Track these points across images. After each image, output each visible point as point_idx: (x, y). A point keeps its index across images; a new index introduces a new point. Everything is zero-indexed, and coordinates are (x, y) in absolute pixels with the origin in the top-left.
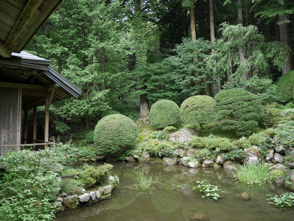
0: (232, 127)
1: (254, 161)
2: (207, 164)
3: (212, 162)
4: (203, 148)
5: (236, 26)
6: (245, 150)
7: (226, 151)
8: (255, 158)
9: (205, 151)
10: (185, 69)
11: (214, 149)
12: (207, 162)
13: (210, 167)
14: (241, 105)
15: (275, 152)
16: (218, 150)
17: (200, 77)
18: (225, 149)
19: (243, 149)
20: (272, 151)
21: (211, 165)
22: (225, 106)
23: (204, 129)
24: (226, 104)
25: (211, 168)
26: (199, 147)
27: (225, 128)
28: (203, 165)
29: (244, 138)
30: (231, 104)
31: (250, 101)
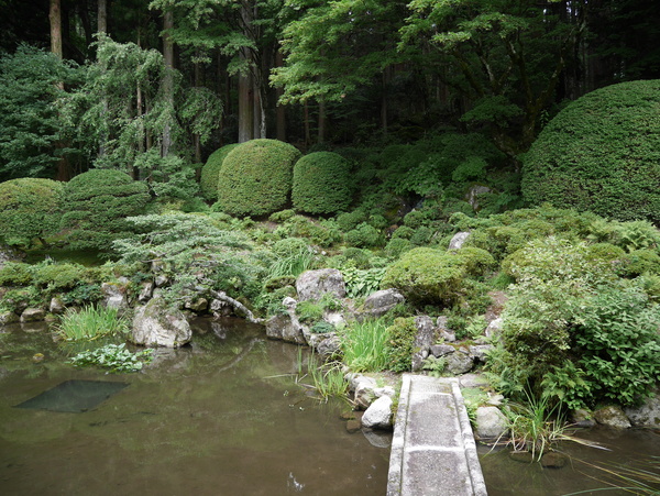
0: (86, 244)
1: (115, 303)
2: (29, 316)
3: (42, 311)
4: (25, 284)
5: (124, 46)
6: (103, 284)
7: (67, 289)
8: (119, 298)
9: (29, 291)
10: (16, 115)
11: (45, 286)
12: (30, 312)
13: (38, 320)
14: (107, 203)
15: (155, 286)
16: (51, 287)
17: (48, 137)
18: (64, 284)
19: (99, 283)
20: (148, 286)
21: (38, 317)
22: (78, 204)
23: (49, 247)
24: (82, 200)
25: (38, 323)
26: (17, 284)
27: (75, 245)
28: (22, 319)
29: (109, 263)
30: (89, 199)
31: (125, 195)
